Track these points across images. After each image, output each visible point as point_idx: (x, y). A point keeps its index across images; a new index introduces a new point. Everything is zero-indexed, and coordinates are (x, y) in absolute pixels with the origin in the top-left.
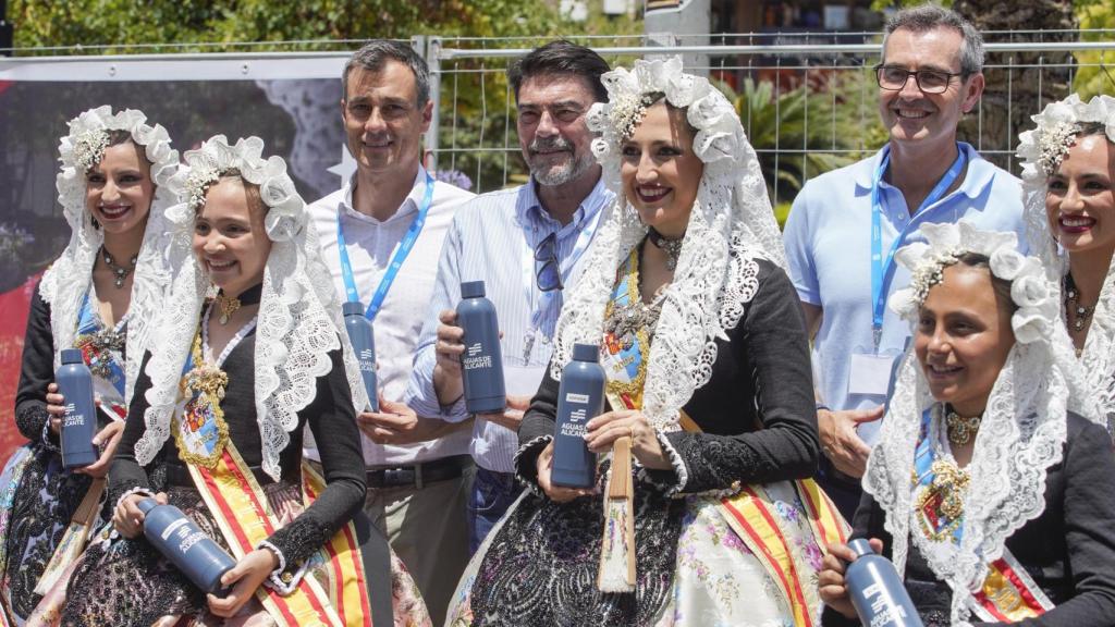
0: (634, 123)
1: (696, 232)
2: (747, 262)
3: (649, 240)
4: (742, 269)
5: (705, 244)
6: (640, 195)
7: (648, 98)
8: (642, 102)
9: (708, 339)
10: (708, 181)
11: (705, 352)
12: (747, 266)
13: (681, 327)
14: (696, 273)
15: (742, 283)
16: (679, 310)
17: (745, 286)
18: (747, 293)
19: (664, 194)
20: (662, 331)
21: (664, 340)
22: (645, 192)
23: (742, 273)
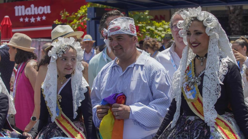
0: (189, 26)
1: (210, 55)
2: (224, 63)
3: (196, 58)
4: (223, 65)
5: (212, 58)
6: (192, 45)
7: (193, 19)
8: (191, 20)
9: (218, 85)
10: (211, 41)
11: (218, 89)
12: (224, 65)
13: (210, 83)
14: (211, 67)
15: (223, 70)
16: (208, 78)
17: (224, 70)
18: (225, 72)
19: (198, 45)
20: (205, 84)
21: (206, 87)
22: (193, 45)
23: (223, 66)
